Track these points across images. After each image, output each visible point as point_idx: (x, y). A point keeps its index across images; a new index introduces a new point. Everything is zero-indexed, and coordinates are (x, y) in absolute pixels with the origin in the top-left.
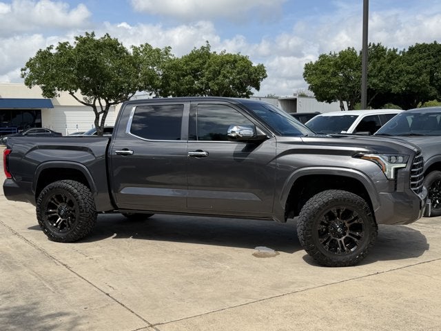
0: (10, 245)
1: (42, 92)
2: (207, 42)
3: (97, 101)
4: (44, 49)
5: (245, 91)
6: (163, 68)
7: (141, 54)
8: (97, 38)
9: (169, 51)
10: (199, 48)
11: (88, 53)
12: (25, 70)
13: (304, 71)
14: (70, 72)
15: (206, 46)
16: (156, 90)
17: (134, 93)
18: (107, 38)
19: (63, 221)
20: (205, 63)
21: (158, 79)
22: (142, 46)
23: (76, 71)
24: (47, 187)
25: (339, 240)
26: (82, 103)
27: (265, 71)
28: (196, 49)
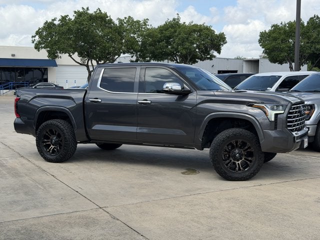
0: (17, 163)
1: (47, 54)
2: (178, 14)
3: (90, 61)
4: (50, 20)
5: (209, 54)
6: (142, 36)
7: (125, 25)
8: (91, 12)
9: (147, 22)
10: (171, 19)
11: (83, 24)
12: (35, 37)
13: (259, 38)
14: (69, 39)
15: (176, 18)
16: (137, 53)
17: (119, 56)
18: (98, 11)
19: (54, 148)
20: (175, 31)
21: (138, 45)
22: (125, 18)
23: (73, 39)
24: (44, 124)
25: (237, 163)
26: (78, 63)
27: (225, 38)
28: (169, 21)
